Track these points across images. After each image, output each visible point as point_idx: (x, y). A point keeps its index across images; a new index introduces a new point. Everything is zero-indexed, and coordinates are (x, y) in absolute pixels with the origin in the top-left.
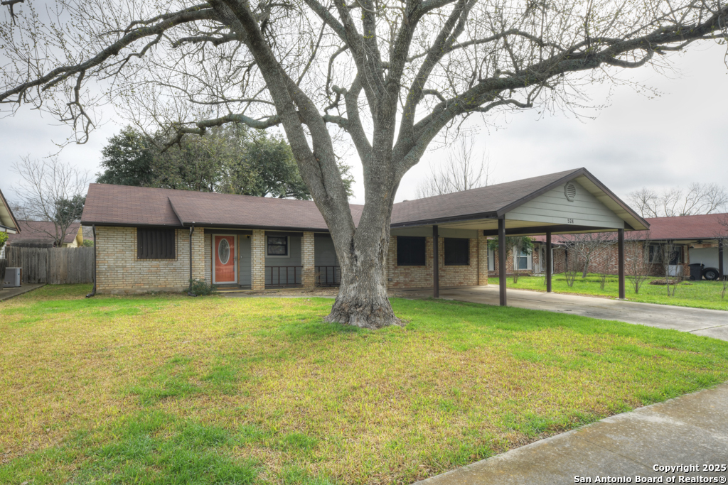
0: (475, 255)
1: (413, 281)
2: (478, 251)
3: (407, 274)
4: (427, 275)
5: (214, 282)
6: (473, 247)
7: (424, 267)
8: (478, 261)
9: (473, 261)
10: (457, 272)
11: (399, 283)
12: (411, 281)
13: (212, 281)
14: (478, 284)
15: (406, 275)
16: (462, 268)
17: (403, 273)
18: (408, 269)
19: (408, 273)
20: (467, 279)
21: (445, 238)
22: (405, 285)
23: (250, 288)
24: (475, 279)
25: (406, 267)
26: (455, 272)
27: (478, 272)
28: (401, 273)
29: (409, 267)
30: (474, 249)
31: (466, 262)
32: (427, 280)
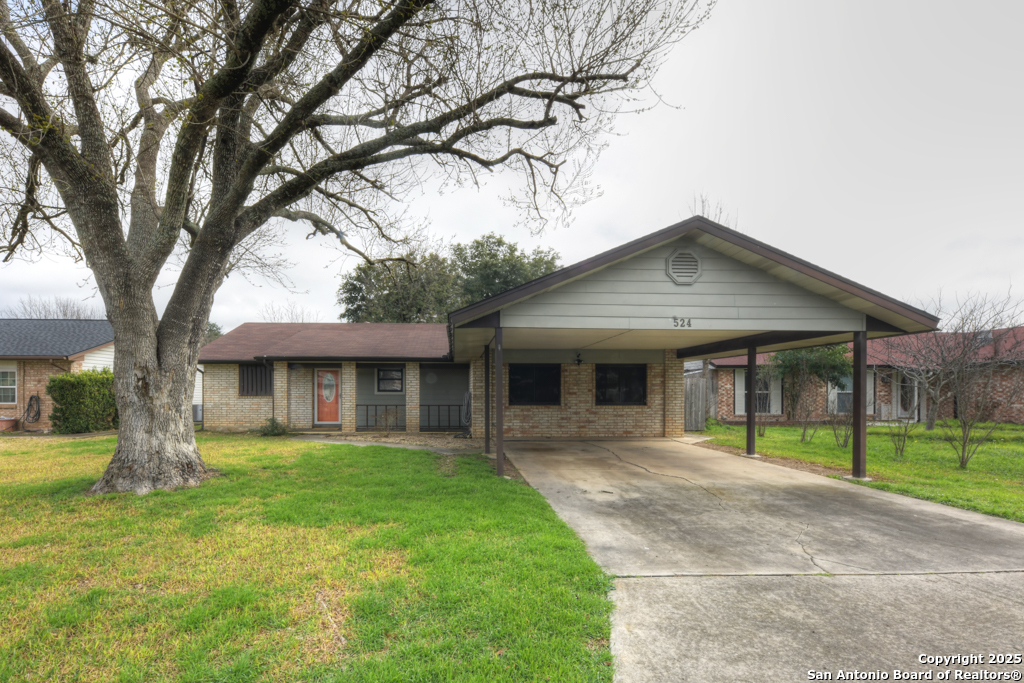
0: (657, 388)
1: (537, 427)
2: (664, 383)
3: (525, 417)
4: (562, 419)
5: (316, 422)
6: (655, 376)
7: (557, 407)
8: (664, 399)
9: (655, 399)
10: (622, 416)
11: (513, 430)
12: (533, 427)
13: (313, 421)
14: (663, 435)
15: (525, 419)
16: (632, 411)
17: (519, 415)
18: (529, 410)
19: (528, 416)
20: (640, 427)
21: (597, 365)
22: (522, 432)
23: (340, 429)
24: (658, 427)
25: (524, 407)
26: (616, 416)
27: (664, 416)
28: (515, 416)
29: (529, 407)
30: (658, 381)
31: (642, 400)
32: (560, 427)
